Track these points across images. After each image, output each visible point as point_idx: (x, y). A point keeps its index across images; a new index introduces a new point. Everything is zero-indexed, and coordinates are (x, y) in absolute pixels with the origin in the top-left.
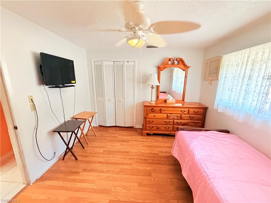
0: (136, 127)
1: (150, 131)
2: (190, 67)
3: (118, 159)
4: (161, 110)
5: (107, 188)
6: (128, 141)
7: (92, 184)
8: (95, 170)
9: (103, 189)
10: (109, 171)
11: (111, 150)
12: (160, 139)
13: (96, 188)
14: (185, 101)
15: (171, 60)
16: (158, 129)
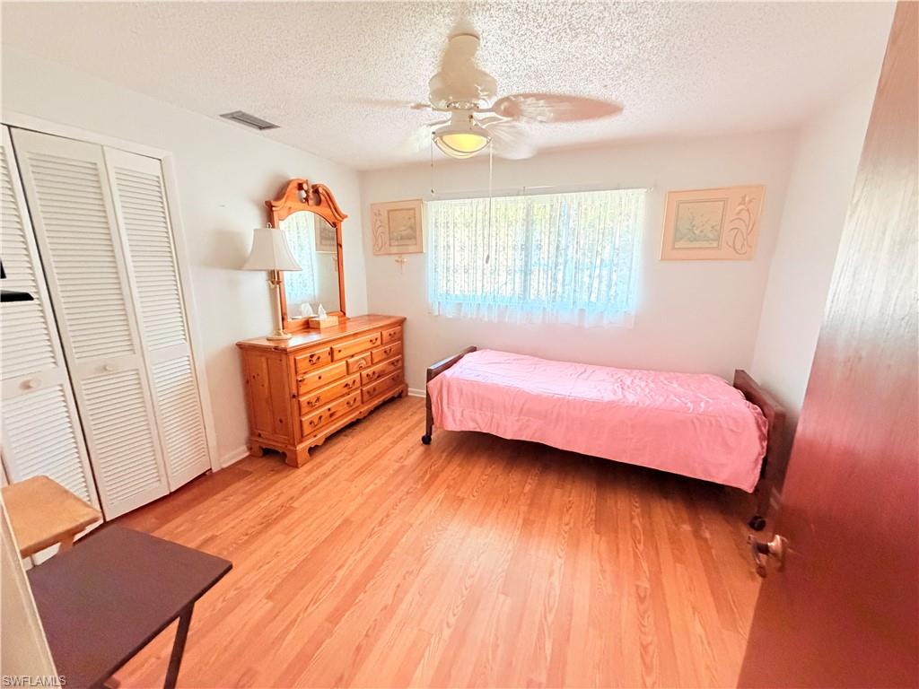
0: (225, 466)
1: (315, 436)
2: (346, 217)
3: (361, 553)
4: (331, 352)
5: (462, 597)
6: (286, 510)
7: (429, 644)
8: (367, 635)
9: (463, 607)
10: (398, 586)
11: (292, 568)
12: (348, 443)
13: (451, 630)
14: (347, 316)
15: (305, 186)
16: (334, 417)
